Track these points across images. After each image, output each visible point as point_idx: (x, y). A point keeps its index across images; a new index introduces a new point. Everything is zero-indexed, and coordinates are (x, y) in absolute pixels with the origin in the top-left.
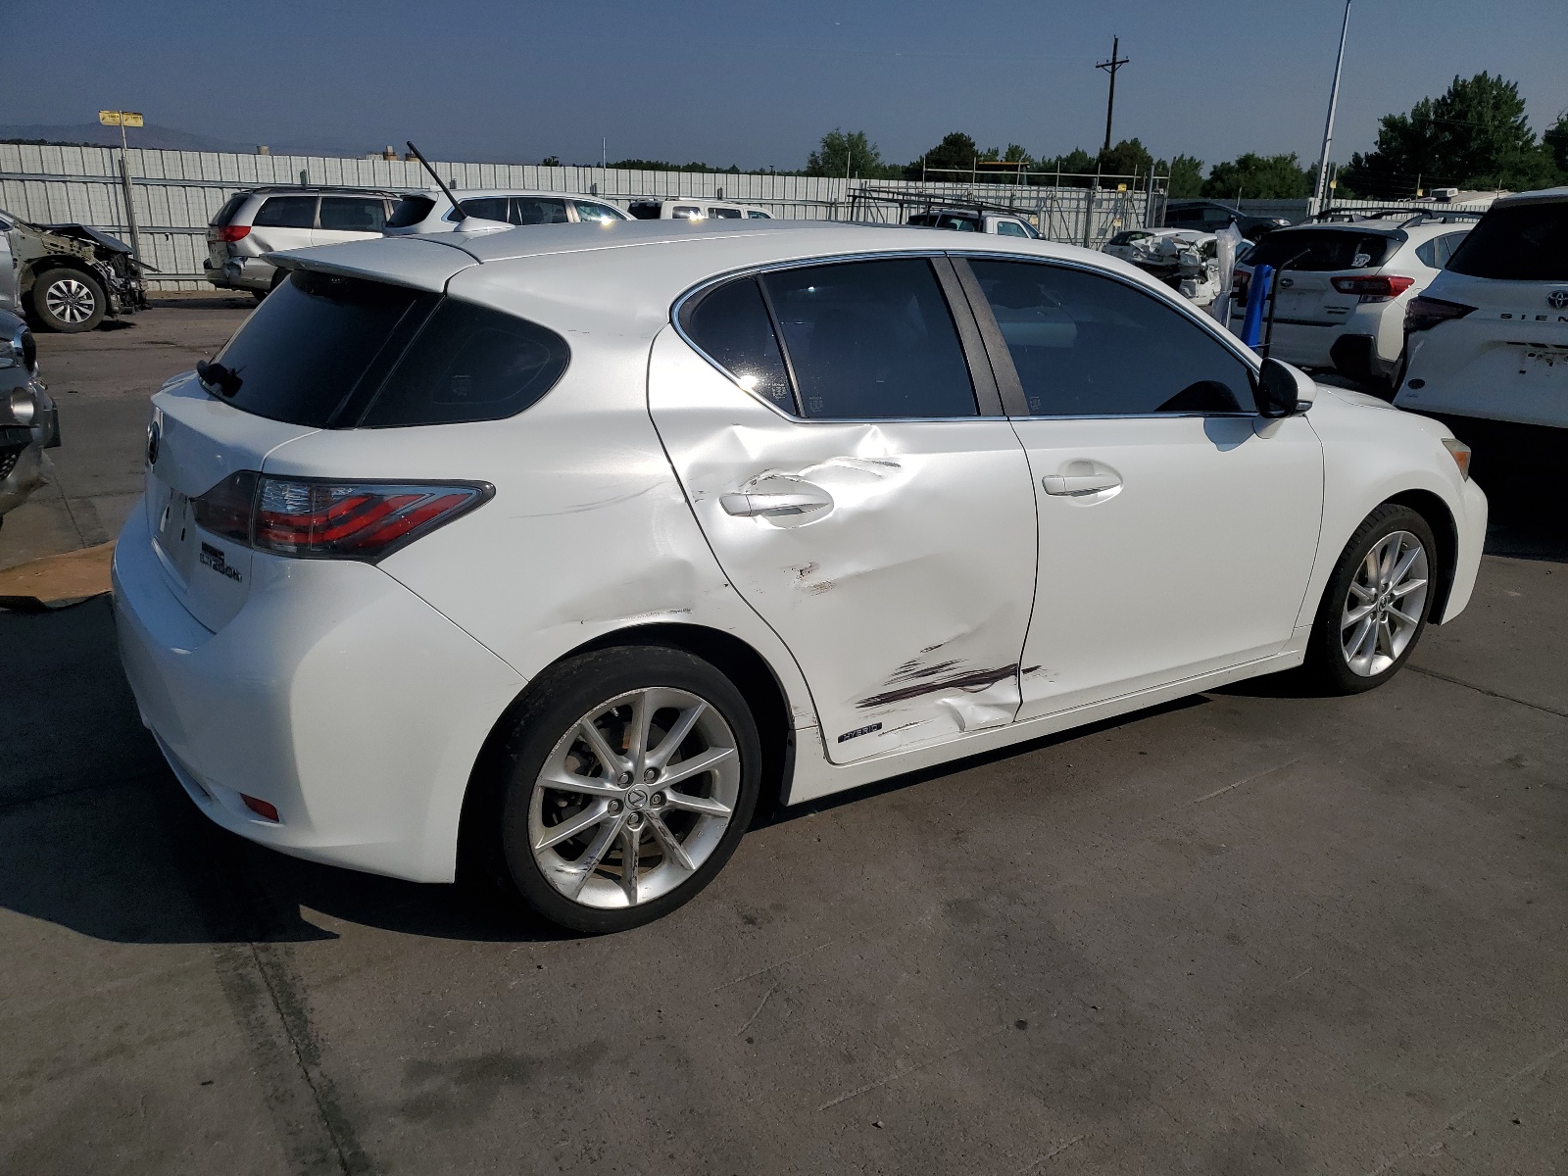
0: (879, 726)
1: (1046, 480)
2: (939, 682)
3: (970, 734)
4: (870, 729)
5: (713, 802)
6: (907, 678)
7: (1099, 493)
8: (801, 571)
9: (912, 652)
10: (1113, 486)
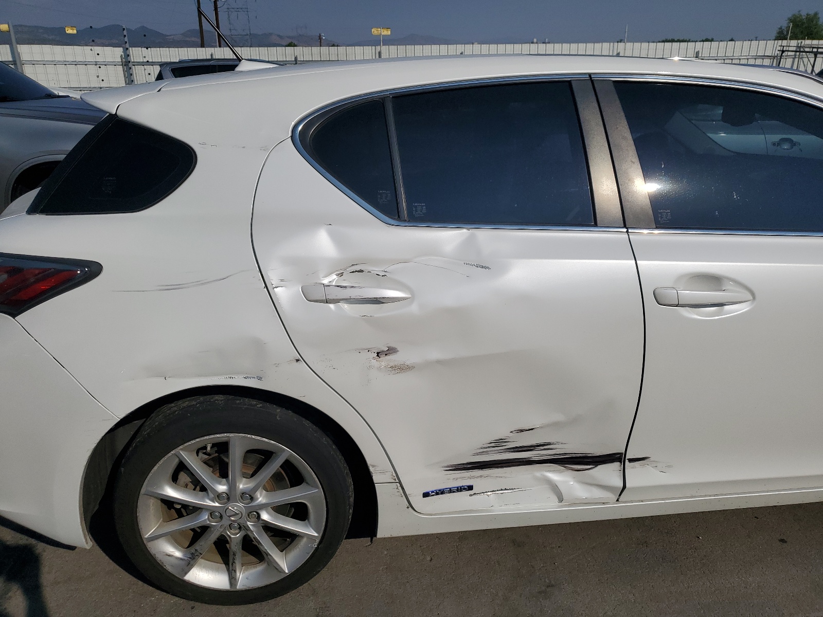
0: (470, 488)
1: (657, 292)
2: (537, 459)
3: (570, 505)
4: (460, 489)
5: (306, 526)
6: (500, 452)
7: (726, 307)
8: (378, 353)
9: (502, 432)
10: (740, 302)
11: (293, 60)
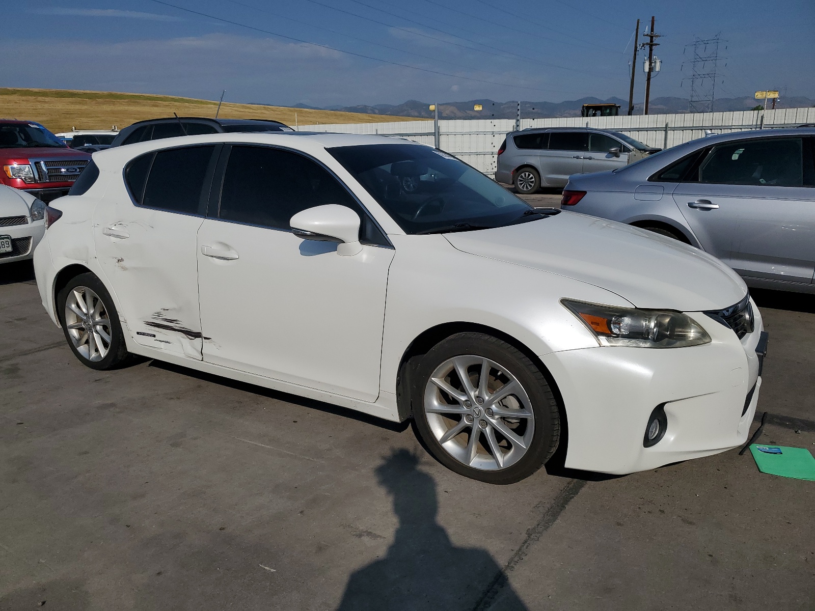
0: (154, 336)
2: (174, 328)
3: (189, 357)
4: (151, 335)
6: (160, 320)
8: (118, 260)
11: (664, 126)
